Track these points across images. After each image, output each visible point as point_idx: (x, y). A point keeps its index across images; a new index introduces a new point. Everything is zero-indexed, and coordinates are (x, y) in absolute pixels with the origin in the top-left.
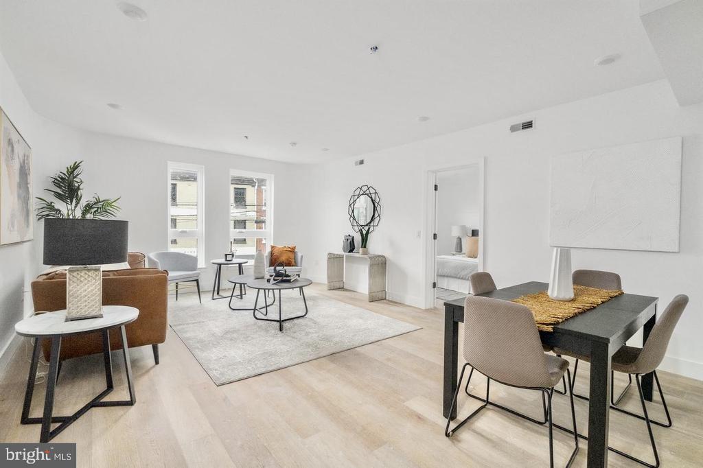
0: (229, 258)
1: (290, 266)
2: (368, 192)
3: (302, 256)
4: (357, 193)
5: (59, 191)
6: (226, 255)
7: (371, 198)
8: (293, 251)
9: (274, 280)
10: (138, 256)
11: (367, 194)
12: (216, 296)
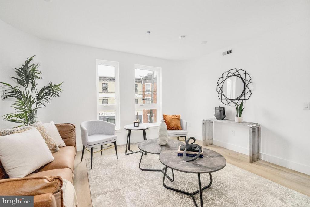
0: (137, 124)
1: (178, 130)
2: (237, 73)
3: (187, 123)
4: (225, 75)
5: (19, 78)
6: (134, 123)
7: (241, 78)
8: (178, 118)
9: (187, 155)
10: (70, 127)
11: (236, 75)
12: (128, 152)
